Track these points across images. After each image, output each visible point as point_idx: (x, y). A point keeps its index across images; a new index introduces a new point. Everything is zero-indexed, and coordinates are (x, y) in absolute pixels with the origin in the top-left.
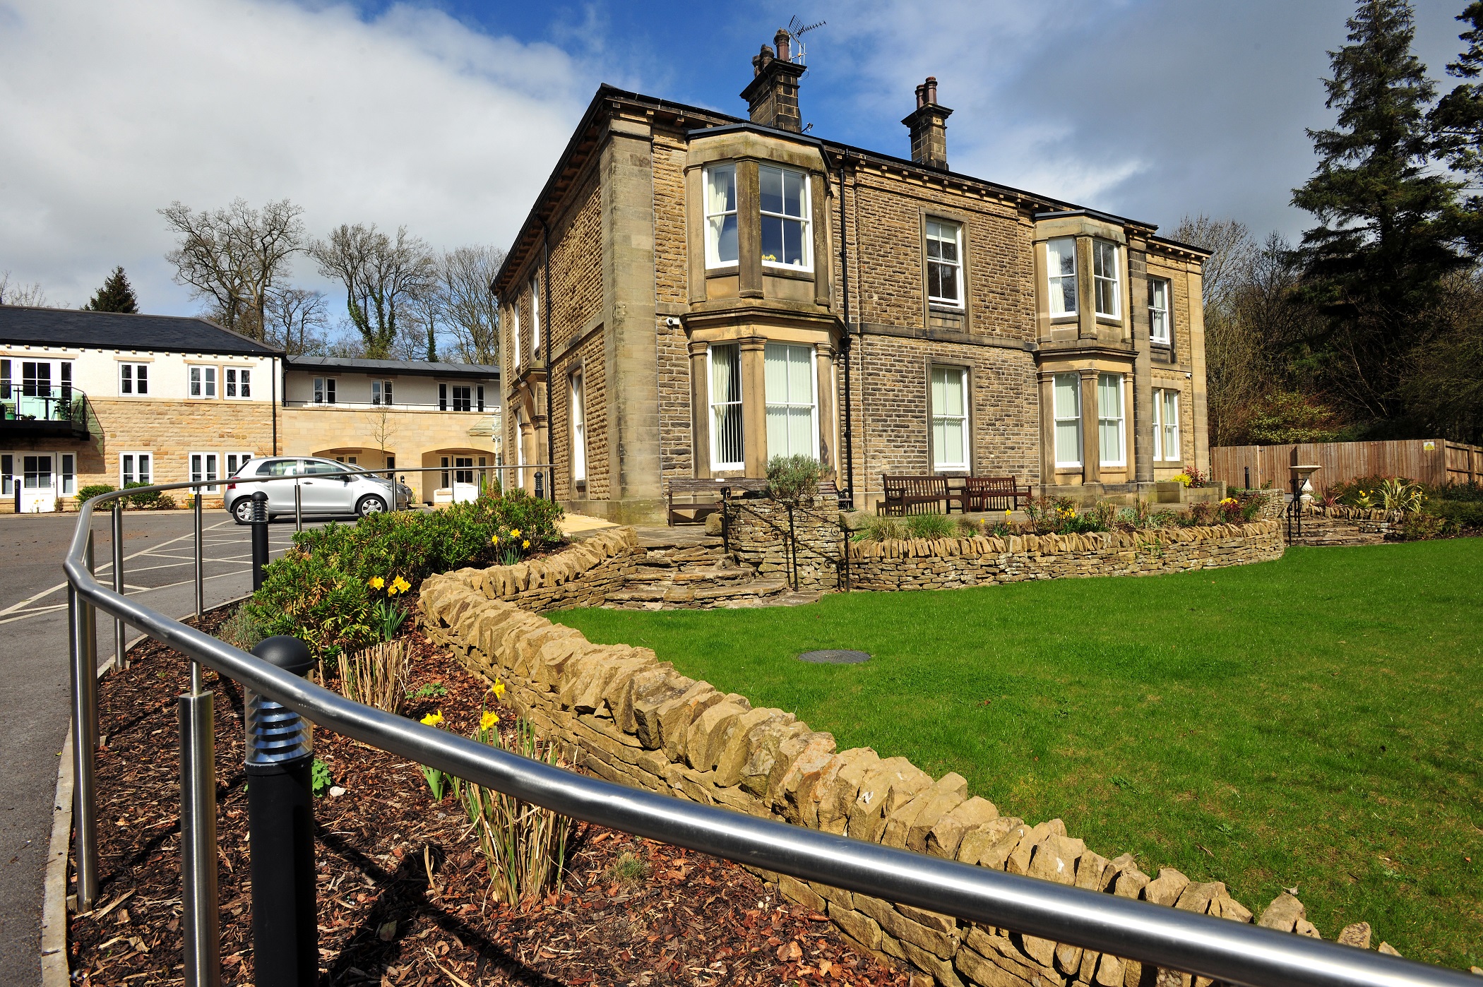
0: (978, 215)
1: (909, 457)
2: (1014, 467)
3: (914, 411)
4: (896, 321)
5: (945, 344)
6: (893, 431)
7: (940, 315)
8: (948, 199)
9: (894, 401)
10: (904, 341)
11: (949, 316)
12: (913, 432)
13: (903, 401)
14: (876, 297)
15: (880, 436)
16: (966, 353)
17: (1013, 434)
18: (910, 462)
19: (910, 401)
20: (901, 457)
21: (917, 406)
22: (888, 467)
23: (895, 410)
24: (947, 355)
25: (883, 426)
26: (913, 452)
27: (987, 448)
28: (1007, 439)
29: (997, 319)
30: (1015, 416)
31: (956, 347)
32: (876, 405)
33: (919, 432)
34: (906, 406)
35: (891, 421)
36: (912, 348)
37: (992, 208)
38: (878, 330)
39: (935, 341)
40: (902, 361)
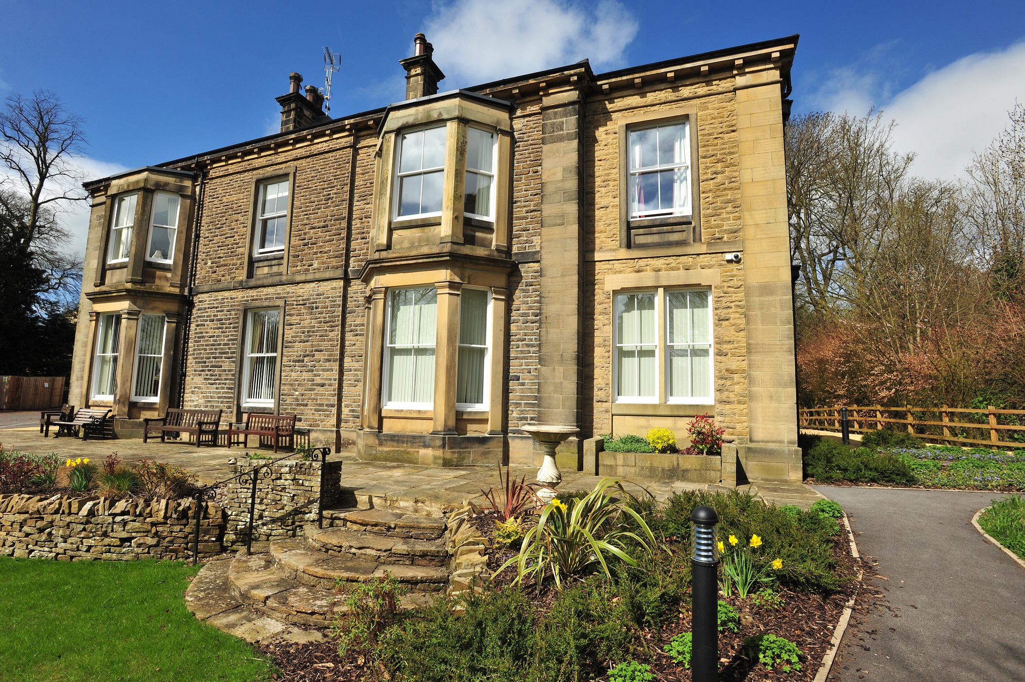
0: (308, 160)
1: (219, 393)
2: (322, 405)
3: (227, 353)
4: (223, 278)
5: (260, 289)
6: (209, 371)
7: (266, 263)
8: (281, 158)
9: (213, 345)
10: (226, 294)
11: (274, 262)
12: (225, 371)
13: (220, 345)
14: (209, 264)
15: (200, 375)
16: (278, 294)
17: (323, 370)
18: (219, 398)
19: (225, 344)
20: (214, 392)
21: (229, 348)
22: (202, 401)
23: (212, 353)
24: (262, 299)
25: (202, 367)
26: (223, 388)
27: (291, 385)
28: (316, 375)
29: (316, 253)
30: (327, 350)
31: (271, 290)
32: (199, 350)
33: (229, 371)
34: (221, 349)
35: (209, 362)
36: (231, 299)
37: (324, 147)
38: (206, 288)
39: (251, 288)
40: (222, 311)
